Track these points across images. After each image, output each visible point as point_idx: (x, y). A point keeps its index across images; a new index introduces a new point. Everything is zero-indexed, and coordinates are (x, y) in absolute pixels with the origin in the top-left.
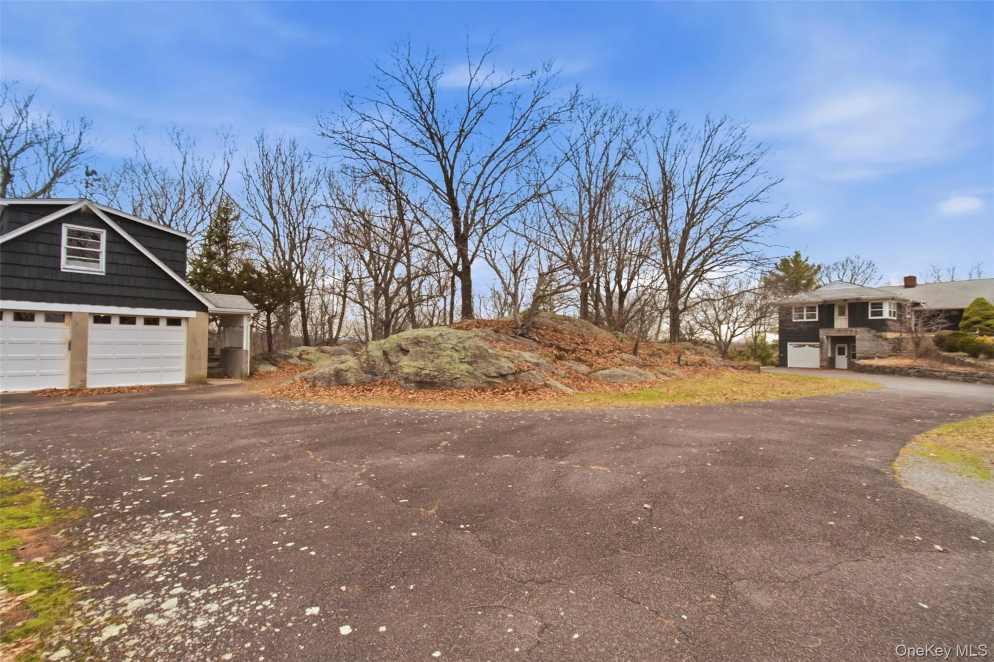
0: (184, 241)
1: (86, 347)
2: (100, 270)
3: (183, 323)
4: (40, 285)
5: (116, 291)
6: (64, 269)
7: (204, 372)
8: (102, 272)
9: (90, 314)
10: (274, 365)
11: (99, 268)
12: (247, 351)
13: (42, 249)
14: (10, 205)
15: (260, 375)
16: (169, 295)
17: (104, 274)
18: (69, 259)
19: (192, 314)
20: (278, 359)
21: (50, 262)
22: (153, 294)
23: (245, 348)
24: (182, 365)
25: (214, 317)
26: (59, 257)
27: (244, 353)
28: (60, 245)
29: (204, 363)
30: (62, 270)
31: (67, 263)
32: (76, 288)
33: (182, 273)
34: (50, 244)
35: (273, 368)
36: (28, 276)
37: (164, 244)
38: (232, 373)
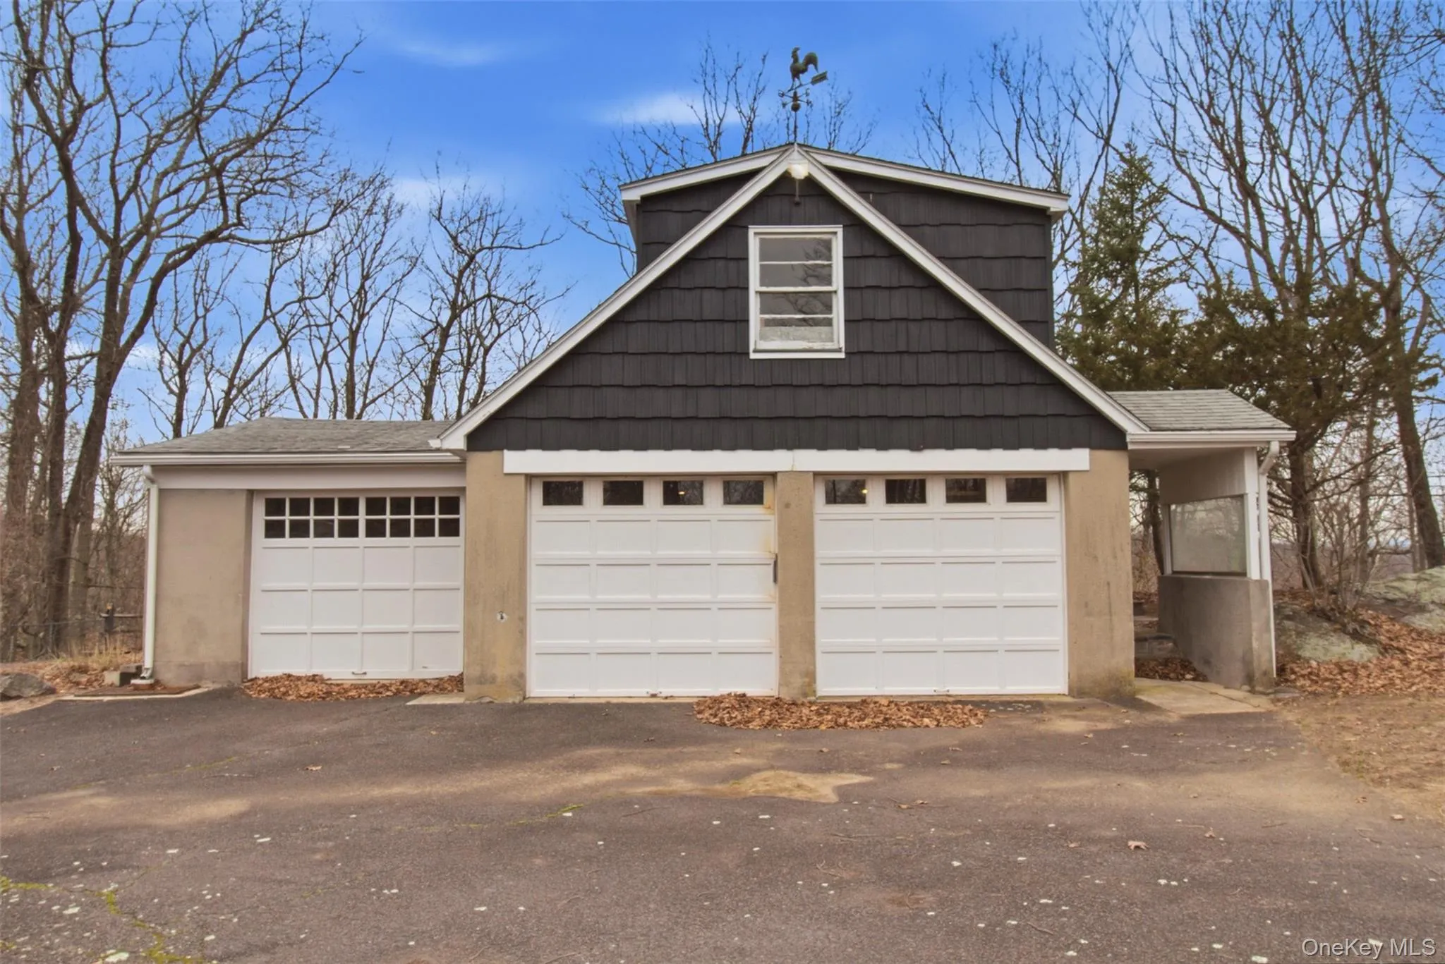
0: (1043, 218)
1: (811, 572)
2: (835, 347)
3: (1053, 491)
4: (708, 403)
5: (872, 402)
6: (756, 351)
7: (1124, 658)
8: (839, 350)
9: (816, 474)
10: (1357, 637)
11: (832, 340)
12: (1261, 584)
13: (712, 304)
14: (646, 199)
15: (1313, 676)
16: (1008, 402)
17: (842, 356)
18: (767, 323)
19: (1076, 459)
20: (1367, 614)
21: (725, 340)
22: (968, 402)
23: (1254, 574)
24: (1055, 631)
25: (1144, 464)
26: (743, 321)
27: (1254, 591)
28: (746, 289)
29: (1125, 626)
30: (753, 356)
31: (763, 337)
32: (783, 403)
33: (1040, 325)
34: (723, 289)
35: (1359, 652)
36: (684, 382)
37: (989, 240)
38: (1207, 662)
